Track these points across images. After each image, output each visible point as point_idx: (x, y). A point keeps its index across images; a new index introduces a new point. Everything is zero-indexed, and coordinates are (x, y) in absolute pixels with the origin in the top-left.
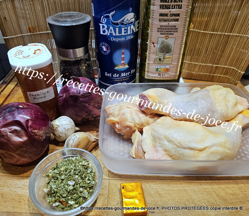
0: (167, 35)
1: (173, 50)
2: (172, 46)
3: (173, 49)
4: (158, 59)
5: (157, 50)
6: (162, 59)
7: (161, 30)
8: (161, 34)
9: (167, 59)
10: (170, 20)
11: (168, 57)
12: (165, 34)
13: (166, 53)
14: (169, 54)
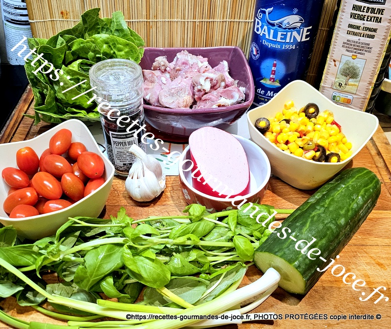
0: (355, 54)
1: (360, 76)
2: (360, 70)
3: (360, 74)
4: (338, 84)
5: (338, 72)
6: (343, 85)
7: (347, 45)
8: (347, 50)
9: (349, 86)
10: (362, 35)
11: (353, 83)
12: (352, 52)
13: (350, 78)
14: (355, 80)
